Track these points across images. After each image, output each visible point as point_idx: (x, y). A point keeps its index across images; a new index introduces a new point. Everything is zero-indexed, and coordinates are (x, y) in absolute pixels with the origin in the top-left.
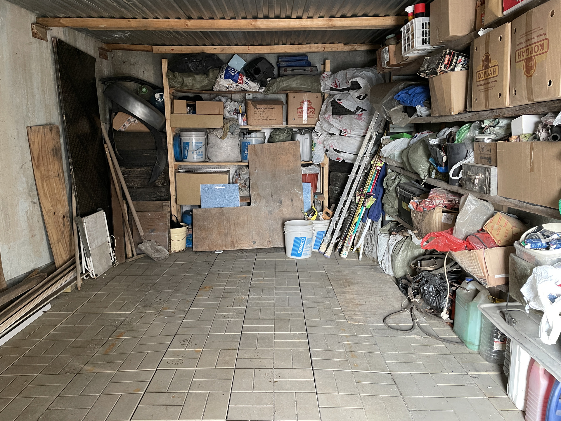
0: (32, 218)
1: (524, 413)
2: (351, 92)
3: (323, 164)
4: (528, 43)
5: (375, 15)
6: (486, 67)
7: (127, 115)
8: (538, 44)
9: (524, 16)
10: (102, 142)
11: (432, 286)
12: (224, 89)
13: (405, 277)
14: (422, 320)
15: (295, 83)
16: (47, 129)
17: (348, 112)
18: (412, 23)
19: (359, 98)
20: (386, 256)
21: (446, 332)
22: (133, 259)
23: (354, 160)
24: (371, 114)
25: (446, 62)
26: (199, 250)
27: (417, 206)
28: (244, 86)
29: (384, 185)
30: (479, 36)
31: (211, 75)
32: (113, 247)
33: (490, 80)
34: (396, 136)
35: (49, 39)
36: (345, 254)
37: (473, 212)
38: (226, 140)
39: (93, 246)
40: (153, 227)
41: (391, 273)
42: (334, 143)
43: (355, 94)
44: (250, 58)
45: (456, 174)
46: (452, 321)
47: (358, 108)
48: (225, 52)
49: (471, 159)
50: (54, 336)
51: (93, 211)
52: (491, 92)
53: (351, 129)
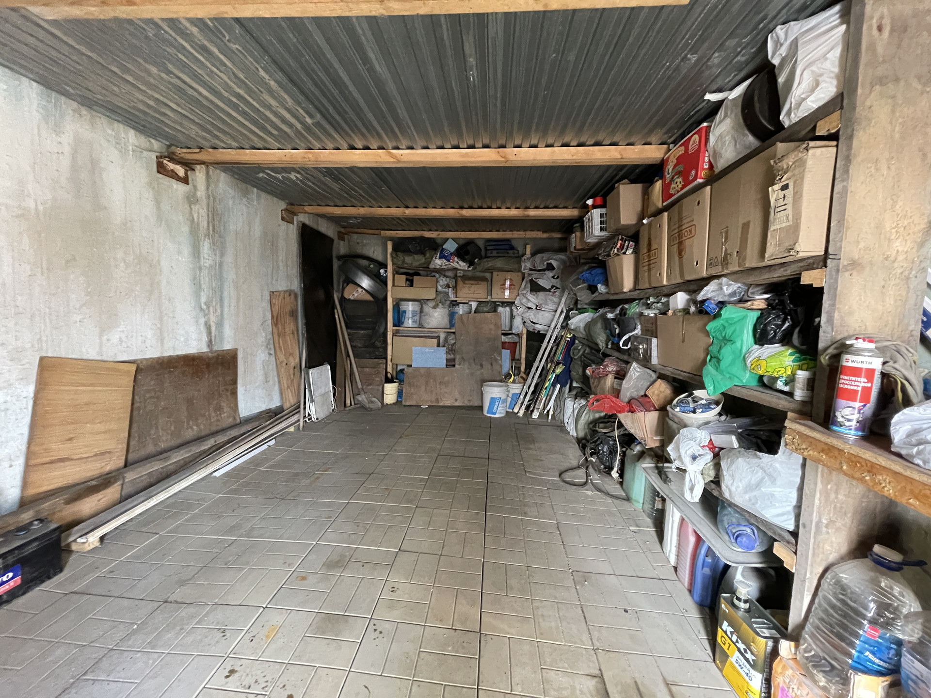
0: (268, 366)
1: (676, 569)
2: (547, 272)
3: (522, 333)
4: (680, 229)
5: (564, 208)
6: (649, 250)
7: (356, 286)
8: (687, 229)
9: (676, 206)
10: (334, 307)
11: (606, 447)
12: (438, 267)
13: (585, 438)
14: (596, 478)
15: (499, 263)
16: (287, 295)
17: (543, 289)
18: (591, 214)
19: (553, 277)
20: (571, 418)
21: (617, 490)
22: (350, 408)
23: (547, 331)
24: (563, 291)
25: (618, 246)
26: (407, 403)
27: (593, 372)
28: (455, 265)
29: (571, 354)
30: (643, 224)
31: (428, 255)
32: (334, 397)
33: (652, 262)
34: (581, 311)
35: (295, 223)
36: (535, 415)
37: (637, 378)
38: (438, 310)
39: (317, 395)
40: (370, 382)
41: (575, 434)
42: (531, 315)
43: (550, 274)
44: (462, 242)
45: (625, 344)
46: (621, 480)
47: (553, 286)
48: (440, 236)
49: (638, 331)
50: (271, 467)
51: (321, 364)
52: (653, 272)
53: (546, 304)
